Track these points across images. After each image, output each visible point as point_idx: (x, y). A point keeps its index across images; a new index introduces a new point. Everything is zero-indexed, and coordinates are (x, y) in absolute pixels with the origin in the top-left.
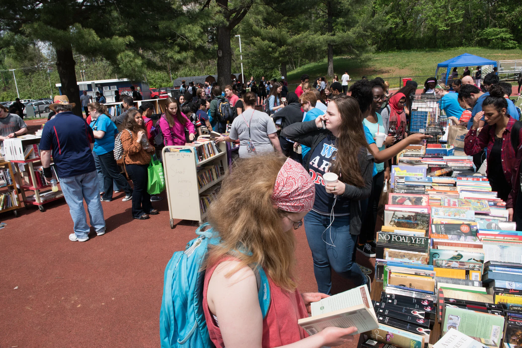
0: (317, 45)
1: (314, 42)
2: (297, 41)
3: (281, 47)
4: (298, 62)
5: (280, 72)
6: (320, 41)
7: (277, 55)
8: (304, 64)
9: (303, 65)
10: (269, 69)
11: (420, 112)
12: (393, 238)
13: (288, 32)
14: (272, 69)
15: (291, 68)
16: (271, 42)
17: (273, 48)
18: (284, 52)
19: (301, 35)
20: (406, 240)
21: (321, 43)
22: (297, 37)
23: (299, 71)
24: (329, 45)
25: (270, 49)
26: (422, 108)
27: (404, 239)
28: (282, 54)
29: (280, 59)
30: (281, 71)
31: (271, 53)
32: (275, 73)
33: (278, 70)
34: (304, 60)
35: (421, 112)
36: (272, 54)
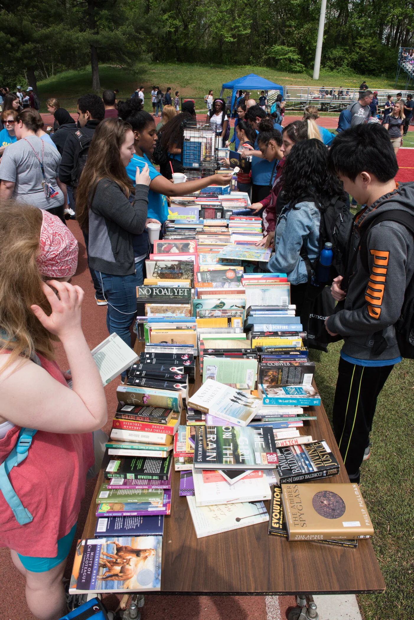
0: (76, 45)
1: (70, 41)
2: (47, 37)
3: (24, 44)
4: (51, 68)
5: (27, 80)
6: (80, 40)
7: (19, 54)
8: (61, 72)
9: (58, 72)
10: (10, 74)
11: (192, 142)
12: (154, 291)
13: (33, 22)
14: (15, 75)
15: (43, 75)
16: (9, 36)
17: (12, 44)
18: (29, 51)
19: (51, 28)
20: (168, 293)
21: (80, 43)
22: (46, 31)
23: (54, 80)
24: (92, 46)
25: (9, 46)
26: (194, 137)
27: (166, 292)
28: (27, 54)
29: (25, 62)
30: (28, 78)
31: (10, 51)
32: (20, 81)
33: (24, 77)
34: (60, 65)
35: (194, 142)
36: (12, 52)
